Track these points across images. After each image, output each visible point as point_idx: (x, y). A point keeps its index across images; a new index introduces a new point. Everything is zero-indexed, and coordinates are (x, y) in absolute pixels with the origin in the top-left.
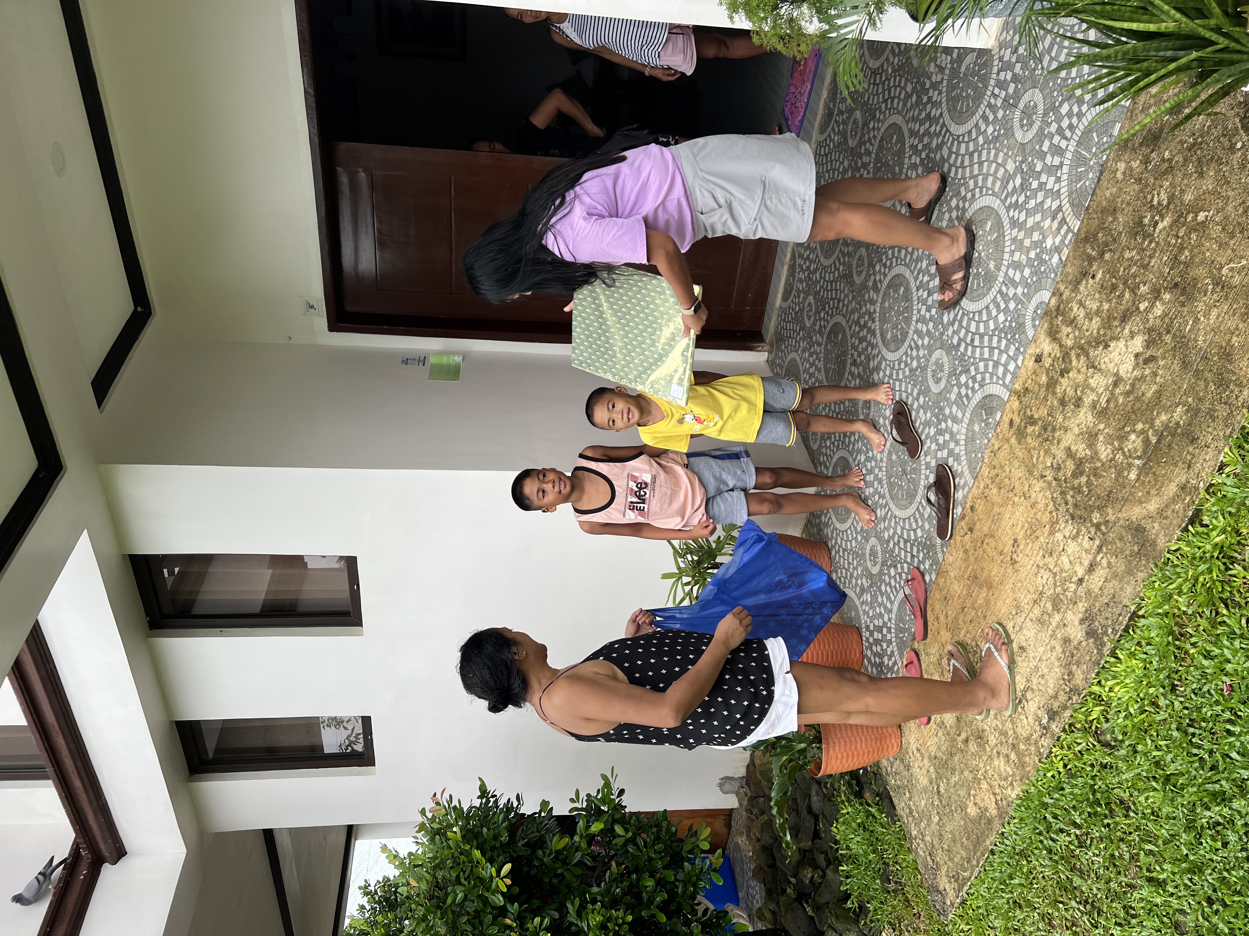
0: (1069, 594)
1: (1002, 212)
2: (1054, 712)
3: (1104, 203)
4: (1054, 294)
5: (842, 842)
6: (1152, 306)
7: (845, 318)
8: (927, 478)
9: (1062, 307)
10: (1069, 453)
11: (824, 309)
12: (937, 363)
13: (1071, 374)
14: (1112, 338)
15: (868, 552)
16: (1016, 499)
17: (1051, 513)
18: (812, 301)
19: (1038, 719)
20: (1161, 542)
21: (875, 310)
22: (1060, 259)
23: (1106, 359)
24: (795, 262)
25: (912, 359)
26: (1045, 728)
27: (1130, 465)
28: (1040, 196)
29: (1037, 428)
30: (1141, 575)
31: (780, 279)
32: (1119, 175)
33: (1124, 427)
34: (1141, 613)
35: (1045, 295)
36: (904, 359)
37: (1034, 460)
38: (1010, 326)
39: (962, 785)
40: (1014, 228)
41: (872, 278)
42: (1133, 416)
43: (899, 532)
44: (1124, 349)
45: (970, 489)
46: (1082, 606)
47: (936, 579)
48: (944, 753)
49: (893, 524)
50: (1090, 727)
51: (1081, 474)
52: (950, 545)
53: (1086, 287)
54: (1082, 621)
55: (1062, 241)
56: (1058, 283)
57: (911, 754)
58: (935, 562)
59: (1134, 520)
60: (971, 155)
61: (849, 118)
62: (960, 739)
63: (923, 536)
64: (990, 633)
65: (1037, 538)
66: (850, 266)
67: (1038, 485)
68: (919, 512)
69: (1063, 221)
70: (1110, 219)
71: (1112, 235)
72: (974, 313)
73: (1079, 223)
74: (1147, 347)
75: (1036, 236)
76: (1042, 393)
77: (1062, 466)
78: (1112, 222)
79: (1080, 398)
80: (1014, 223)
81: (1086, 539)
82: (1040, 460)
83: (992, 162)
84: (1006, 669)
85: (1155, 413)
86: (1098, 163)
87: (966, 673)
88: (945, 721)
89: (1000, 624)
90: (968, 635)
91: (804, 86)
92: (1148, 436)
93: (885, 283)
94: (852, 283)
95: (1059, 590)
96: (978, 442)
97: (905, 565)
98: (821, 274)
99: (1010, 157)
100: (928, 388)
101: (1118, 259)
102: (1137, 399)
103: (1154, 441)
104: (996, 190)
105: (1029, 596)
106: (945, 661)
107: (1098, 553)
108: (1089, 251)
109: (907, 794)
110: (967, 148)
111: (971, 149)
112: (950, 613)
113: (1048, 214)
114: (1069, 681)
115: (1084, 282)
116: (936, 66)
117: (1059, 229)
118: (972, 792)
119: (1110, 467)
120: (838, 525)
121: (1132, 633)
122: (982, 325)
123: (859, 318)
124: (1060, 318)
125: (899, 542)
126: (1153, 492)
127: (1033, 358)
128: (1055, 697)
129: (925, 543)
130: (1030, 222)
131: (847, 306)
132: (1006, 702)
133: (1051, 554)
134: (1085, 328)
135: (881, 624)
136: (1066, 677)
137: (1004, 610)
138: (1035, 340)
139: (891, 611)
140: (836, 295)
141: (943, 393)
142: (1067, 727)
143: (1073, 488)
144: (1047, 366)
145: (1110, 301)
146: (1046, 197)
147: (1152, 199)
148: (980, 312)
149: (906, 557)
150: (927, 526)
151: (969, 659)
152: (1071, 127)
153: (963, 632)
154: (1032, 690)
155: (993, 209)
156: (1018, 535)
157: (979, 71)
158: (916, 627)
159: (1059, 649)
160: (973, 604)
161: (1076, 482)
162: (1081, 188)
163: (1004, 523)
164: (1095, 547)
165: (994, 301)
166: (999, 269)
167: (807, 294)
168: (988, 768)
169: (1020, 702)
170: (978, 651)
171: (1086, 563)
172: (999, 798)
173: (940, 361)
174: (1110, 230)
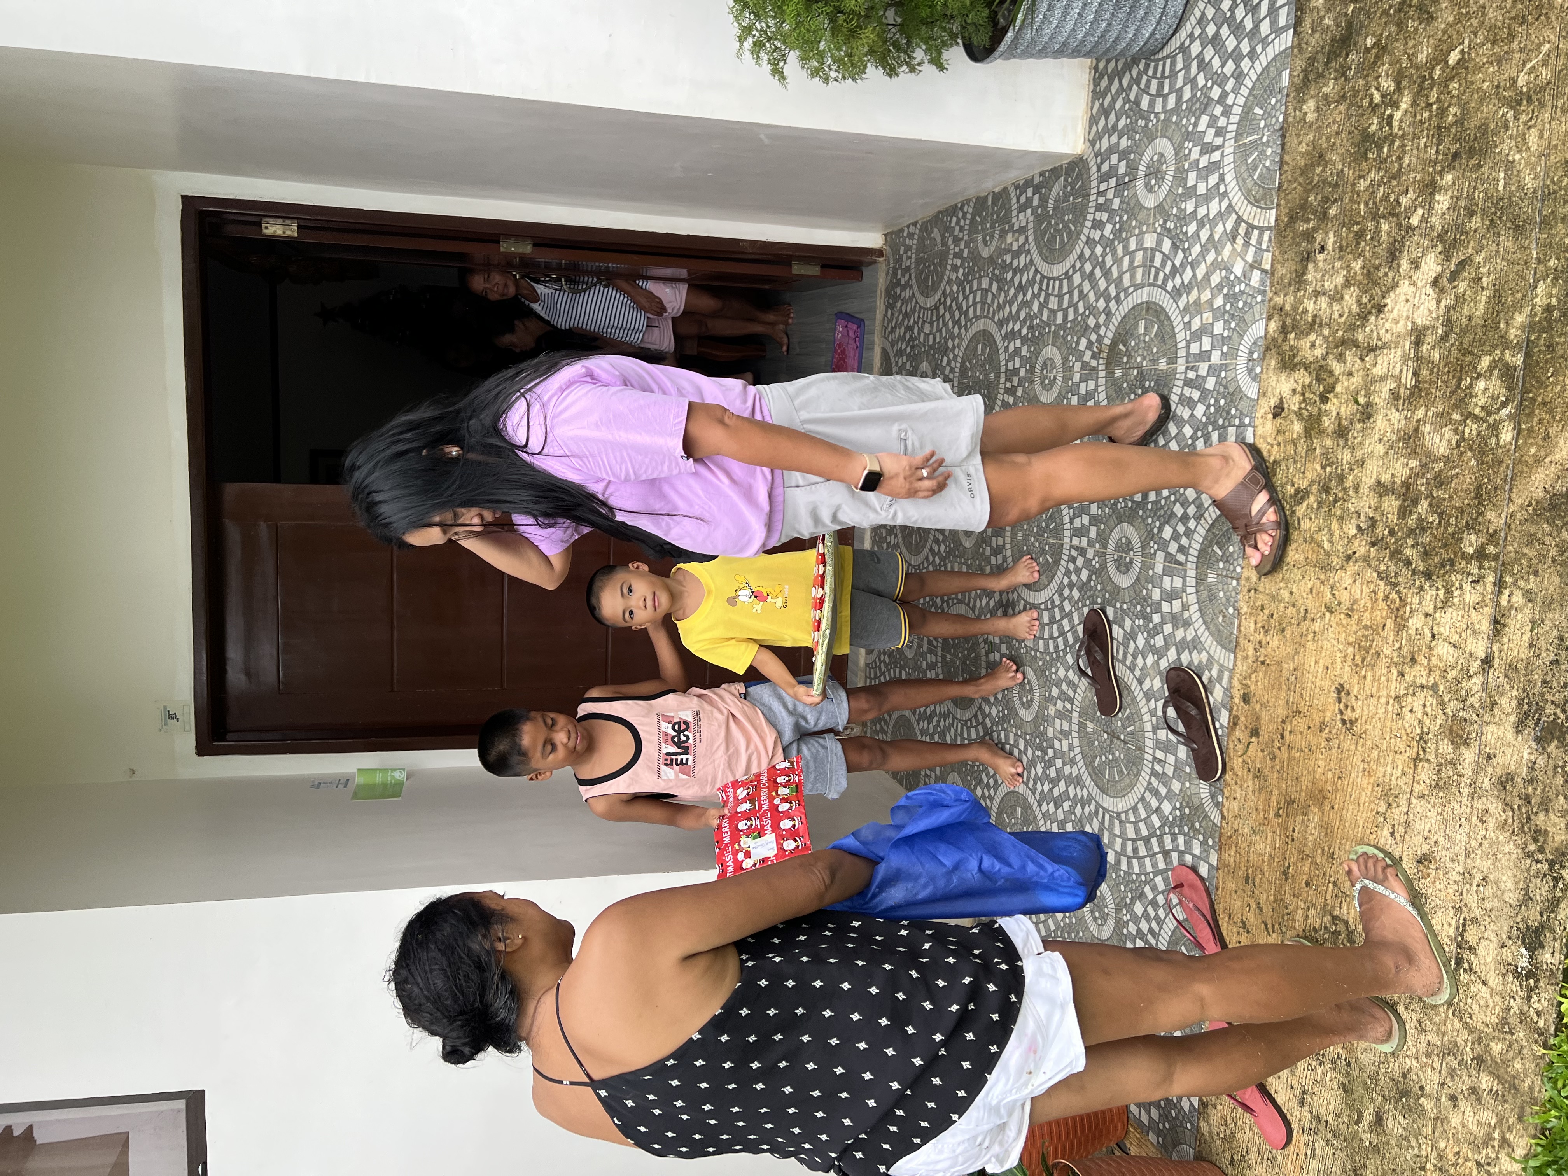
0: (1474, 700)
1: (1157, 296)
2: (1536, 930)
3: (1302, 162)
4: (1269, 318)
6: (1431, 206)
8: (1153, 715)
9: (1289, 321)
10: (1381, 489)
12: (1118, 547)
13: (1339, 388)
14: (1386, 293)
19: (1510, 969)
22: (1264, 271)
23: (1388, 325)
25: (1079, 572)
26: (1530, 975)
27: (1495, 428)
28: (1204, 235)
29: (1312, 499)
32: (1311, 117)
33: (1458, 386)
35: (1258, 330)
36: (1066, 581)
37: (1326, 545)
38: (1218, 408)
40: (1181, 297)
42: (1468, 359)
44: (1411, 290)
46: (1507, 703)
47: (1219, 859)
51: (1415, 502)
52: (1227, 784)
53: (1317, 270)
54: (1519, 726)
55: (1259, 250)
58: (1209, 832)
59: (1542, 495)
60: (1091, 276)
63: (1174, 808)
64: (1354, 867)
65: (1378, 655)
67: (1347, 576)
68: (1157, 775)
69: (1250, 230)
70: (1319, 170)
71: (1330, 184)
73: (1274, 211)
74: (1448, 258)
75: (1215, 279)
76: (1302, 448)
77: (1378, 516)
78: (1323, 171)
79: (1368, 405)
80: (1178, 292)
81: (1467, 587)
82: (1336, 538)
83: (1123, 257)
84: (1409, 910)
86: (1273, 131)
89: (1366, 845)
92: (1506, 363)
95: (1452, 706)
96: (1221, 594)
97: (1158, 879)
99: (1146, 232)
101: (1352, 201)
102: (1464, 331)
103: (1520, 362)
104: (1139, 281)
105: (1401, 760)
107: (1500, 592)
108: (1303, 228)
110: (1083, 274)
111: (1089, 270)
112: (1263, 898)
113: (1225, 241)
114: (1541, 850)
115: (1311, 266)
116: (1015, 232)
117: (1247, 244)
119: (1462, 454)
124: (1293, 335)
127: (1271, 416)
128: (1527, 899)
129: (1183, 814)
130: (1201, 271)
132: (1434, 970)
133: (1414, 661)
136: (1532, 847)
137: (1363, 817)
138: (1262, 393)
141: (1142, 577)
143: (1411, 532)
144: (1295, 408)
145: (1361, 254)
146: (1213, 228)
147: (1371, 100)
149: (1154, 865)
150: (1176, 786)
152: (1220, 132)
154: (1475, 921)
155: (1141, 304)
156: (1341, 677)
157: (1073, 188)
159: (1495, 807)
160: (1300, 852)
161: (1412, 521)
162: (1260, 176)
163: (1309, 678)
164: (1490, 588)
165: (1181, 400)
169: (1459, 961)
170: (1341, 927)
171: (1485, 626)
173: (1124, 540)
174: (1324, 181)
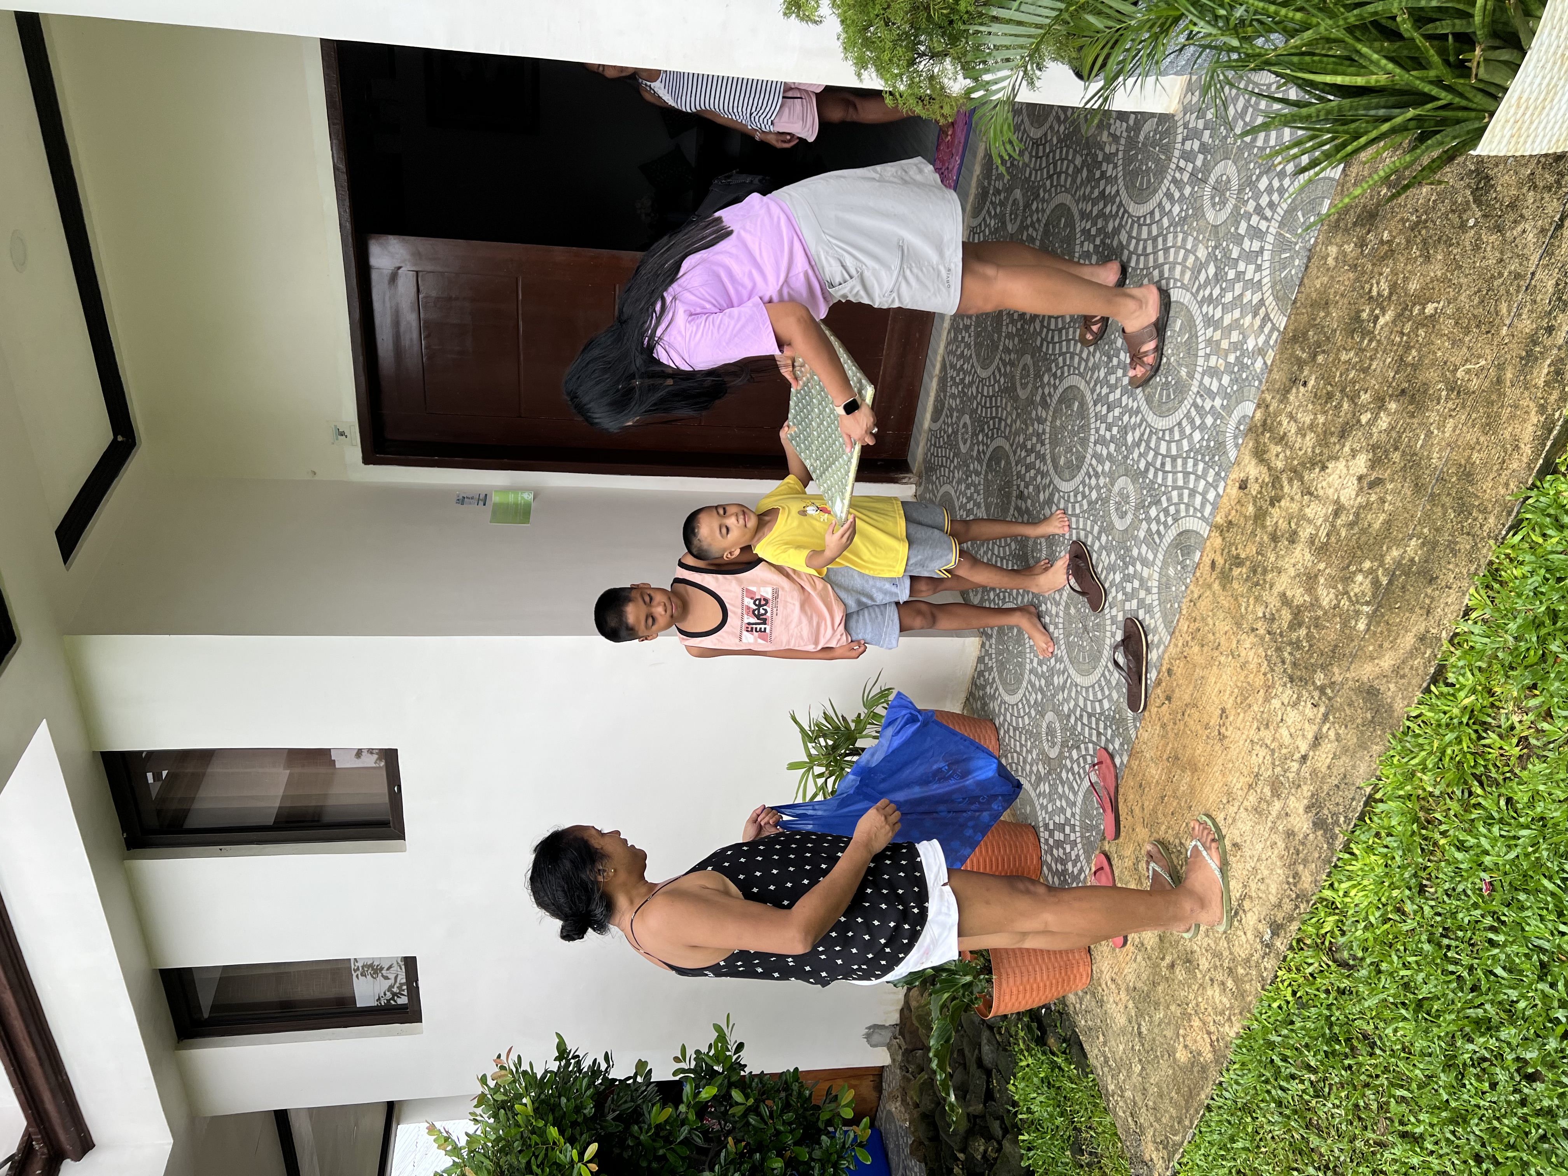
0: (1291, 776)
1: (1194, 308)
2: (1278, 925)
3: (1314, 295)
4: (1258, 406)
5: (1021, 1104)
6: (1376, 418)
7: (1008, 440)
8: (1113, 635)
9: (1269, 421)
10: (1285, 600)
11: (982, 430)
12: (1120, 493)
13: (1283, 503)
14: (1330, 458)
15: (1044, 730)
16: (1223, 659)
17: (1265, 674)
18: (968, 422)
19: (1259, 935)
20: (1399, 706)
21: (1044, 430)
22: (1265, 363)
23: (1324, 484)
24: (946, 373)
25: (1091, 489)
26: (1267, 946)
27: (1358, 613)
28: (1238, 288)
29: (1244, 570)
30: (1376, 749)
31: (928, 395)
32: (1331, 261)
33: (1348, 567)
34: (1378, 796)
35: (1248, 408)
36: (1081, 489)
37: (1243, 610)
38: (1208, 446)
39: (1169, 1024)
40: (1209, 327)
41: (1040, 391)
42: (1359, 553)
43: (1081, 704)
44: (1345, 471)
45: (1167, 647)
46: (1307, 790)
47: (1128, 761)
48: (1144, 983)
49: (1073, 695)
50: (1323, 943)
51: (1300, 625)
52: (1144, 719)
53: (1297, 397)
54: (1308, 809)
55: (1267, 342)
56: (1263, 392)
57: (1104, 986)
58: (1127, 740)
59: (1366, 680)
60: (1155, 240)
61: (1007, 198)
62: (1164, 964)
63: (1110, 708)
64: (1197, 827)
65: (1250, 706)
66: (1013, 377)
67: (1248, 641)
68: (1105, 678)
69: (1267, 318)
70: (1322, 314)
71: (1325, 333)
72: (1164, 431)
73: (1285, 319)
74: (1372, 468)
76: (1250, 527)
77: (1277, 616)
78: (1325, 317)
79: (1295, 533)
80: (1209, 321)
81: (1309, 705)
82: (1250, 609)
83: (1180, 248)
84: (1217, 873)
85: (1385, 548)
86: (1305, 247)
87: (1169, 879)
88: (1146, 942)
89: (1208, 816)
90: (1170, 831)
91: (952, 160)
92: (1377, 576)
93: (1056, 398)
94: (1016, 399)
95: (1278, 770)
96: (1174, 589)
97: (1090, 746)
98: (977, 388)
99: (1200, 242)
100: (1111, 525)
101: (1334, 361)
102: (1363, 531)
103: (1385, 582)
104: (1186, 282)
106: (1143, 865)
107: (1324, 722)
108: (1299, 353)
109: (1101, 1038)
110: (1150, 232)
111: (1155, 233)
112: (1146, 804)
113: (1249, 309)
114: (1295, 885)
115: (1294, 390)
116: (1110, 134)
117: (1262, 327)
118: (1181, 1032)
119: (1334, 616)
120: (1007, 698)
121: (1368, 821)
122: (1173, 445)
123: (1025, 440)
124: (1268, 435)
125: (1081, 716)
126: (1386, 645)
127: (1237, 485)
128: (1279, 906)
129: (1114, 717)
130: (1227, 320)
131: (1011, 426)
132: (1218, 914)
133: (1267, 726)
134: (1297, 446)
135: (1062, 822)
136: (1291, 880)
137: (1212, 797)
138: (1237, 462)
139: (1074, 804)
140: (997, 413)
141: (1130, 530)
142: (1294, 944)
143: (1290, 643)
144: (1254, 493)
145: (1325, 413)
146: (1245, 289)
147: (1371, 289)
148: (1171, 430)
149: (1090, 735)
150: (1115, 695)
151: (1172, 862)
152: (1271, 205)
153: (1163, 827)
154: (1251, 897)
155: (1182, 304)
156: (1226, 703)
157: (1161, 139)
158: (1106, 823)
159: (1281, 845)
160: (1174, 792)
161: (1294, 636)
162: (1285, 277)
163: (1209, 689)
164: (1320, 715)
165: (1188, 415)
166: (1192, 378)
167: (962, 412)
168: (1200, 1000)
169: (1236, 913)
170: (1183, 850)
171: (1310, 736)
172: (1214, 1038)
173: (1125, 491)
174: (1323, 327)
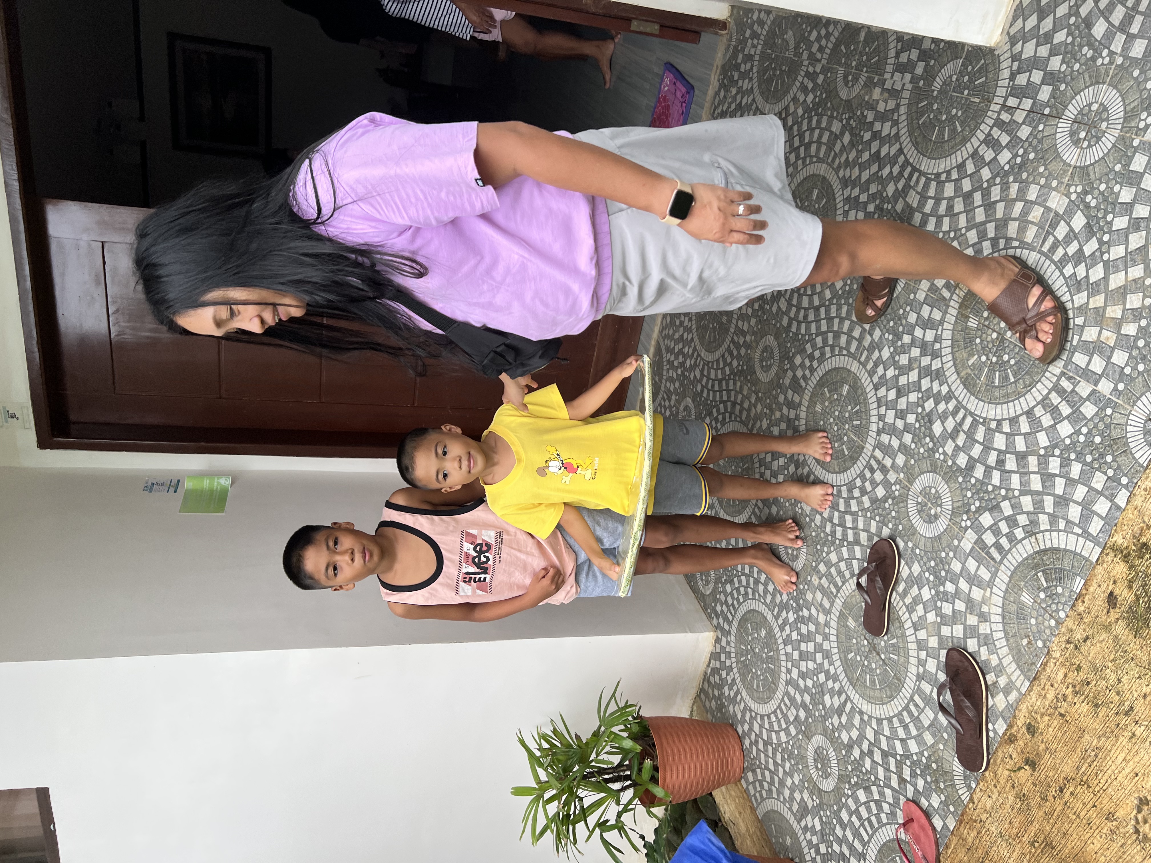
8: (922, 663)
11: (710, 414)
12: (925, 493)
15: (810, 754)
18: (691, 404)
21: (797, 415)
25: (875, 484)
36: (858, 483)
38: (1089, 443)
41: (790, 374)
45: (1023, 696)
47: (957, 828)
49: (856, 723)
52: (986, 781)
58: (953, 800)
60: (968, 196)
63: (921, 753)
68: (910, 714)
72: (999, 421)
75: (1134, 301)
83: (1015, 200)
97: (888, 792)
98: (702, 371)
99: (1055, 189)
100: (911, 529)
104: (1028, 240)
110: (958, 189)
111: (967, 188)
116: (885, 90)
120: (753, 706)
122: (1019, 439)
125: (871, 752)
129: (928, 766)
130: (1117, 280)
131: (749, 410)
139: (863, 856)
140: (729, 397)
157: (972, 81)
173: (933, 491)
